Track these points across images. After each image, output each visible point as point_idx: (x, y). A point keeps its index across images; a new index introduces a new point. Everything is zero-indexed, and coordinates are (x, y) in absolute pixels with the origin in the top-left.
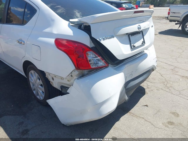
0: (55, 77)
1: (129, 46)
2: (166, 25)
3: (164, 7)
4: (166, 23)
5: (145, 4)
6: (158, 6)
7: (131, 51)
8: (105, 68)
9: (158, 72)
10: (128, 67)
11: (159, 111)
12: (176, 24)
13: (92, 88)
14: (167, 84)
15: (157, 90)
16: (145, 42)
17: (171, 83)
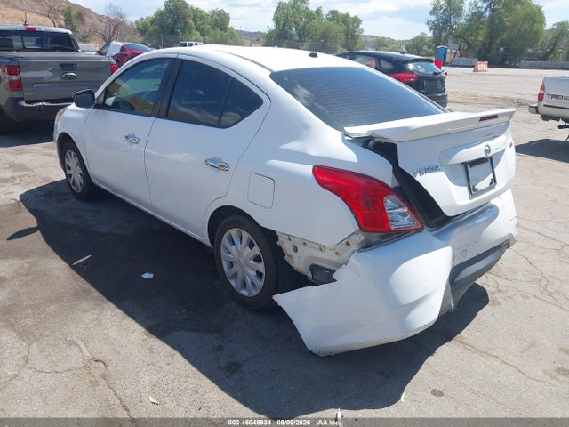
0: (305, 244)
1: (466, 188)
2: (530, 126)
3: (518, 68)
4: (528, 121)
5: (461, 56)
6: (501, 64)
7: (470, 199)
8: (414, 233)
9: (522, 253)
10: (458, 234)
11: (533, 344)
12: (560, 127)
13: (395, 273)
14: (546, 286)
15: (523, 296)
16: (497, 180)
17: (558, 283)
